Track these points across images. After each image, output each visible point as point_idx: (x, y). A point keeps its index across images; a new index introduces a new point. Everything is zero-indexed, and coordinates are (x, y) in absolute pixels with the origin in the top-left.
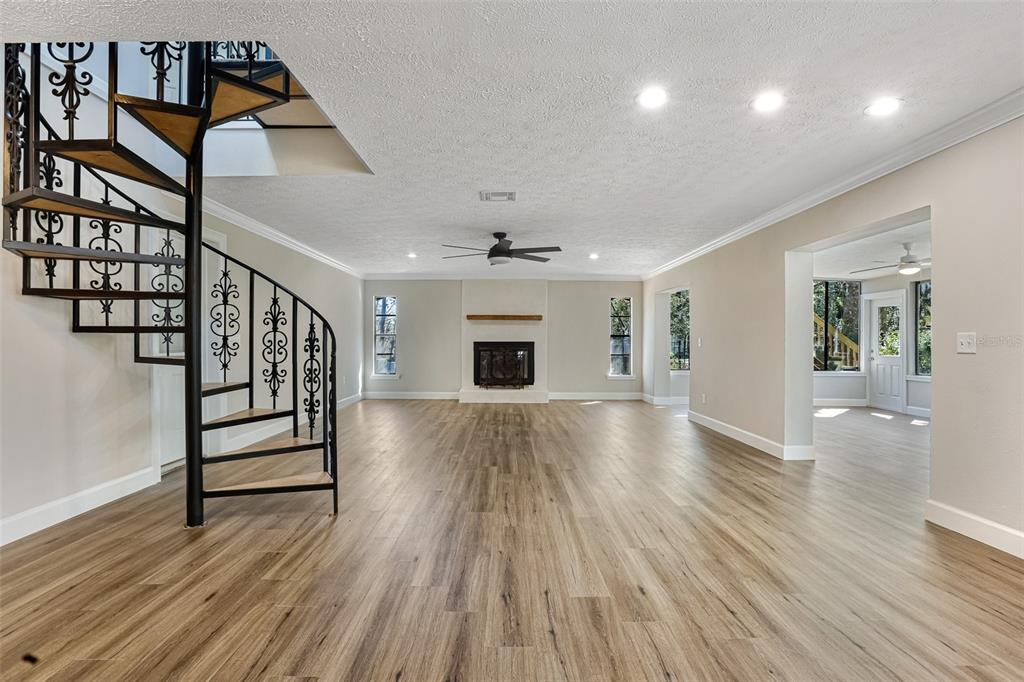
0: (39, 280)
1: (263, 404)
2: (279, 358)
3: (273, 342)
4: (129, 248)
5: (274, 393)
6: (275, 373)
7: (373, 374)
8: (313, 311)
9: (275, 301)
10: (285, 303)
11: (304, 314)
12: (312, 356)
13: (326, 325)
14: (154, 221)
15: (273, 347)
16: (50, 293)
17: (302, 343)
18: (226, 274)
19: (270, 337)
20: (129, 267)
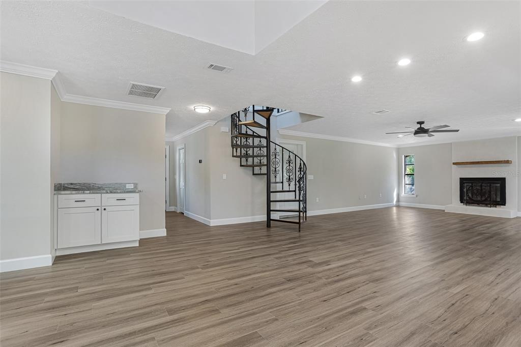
0: (235, 154)
1: (286, 188)
2: (291, 174)
3: (289, 169)
4: (251, 144)
5: (289, 185)
6: (289, 179)
7: (403, 194)
8: (301, 159)
9: (289, 157)
10: (292, 157)
11: (298, 160)
12: (301, 173)
13: (304, 164)
14: (259, 137)
15: (289, 171)
16: (236, 156)
17: (297, 169)
18: (275, 149)
19: (288, 168)
20: (251, 149)
